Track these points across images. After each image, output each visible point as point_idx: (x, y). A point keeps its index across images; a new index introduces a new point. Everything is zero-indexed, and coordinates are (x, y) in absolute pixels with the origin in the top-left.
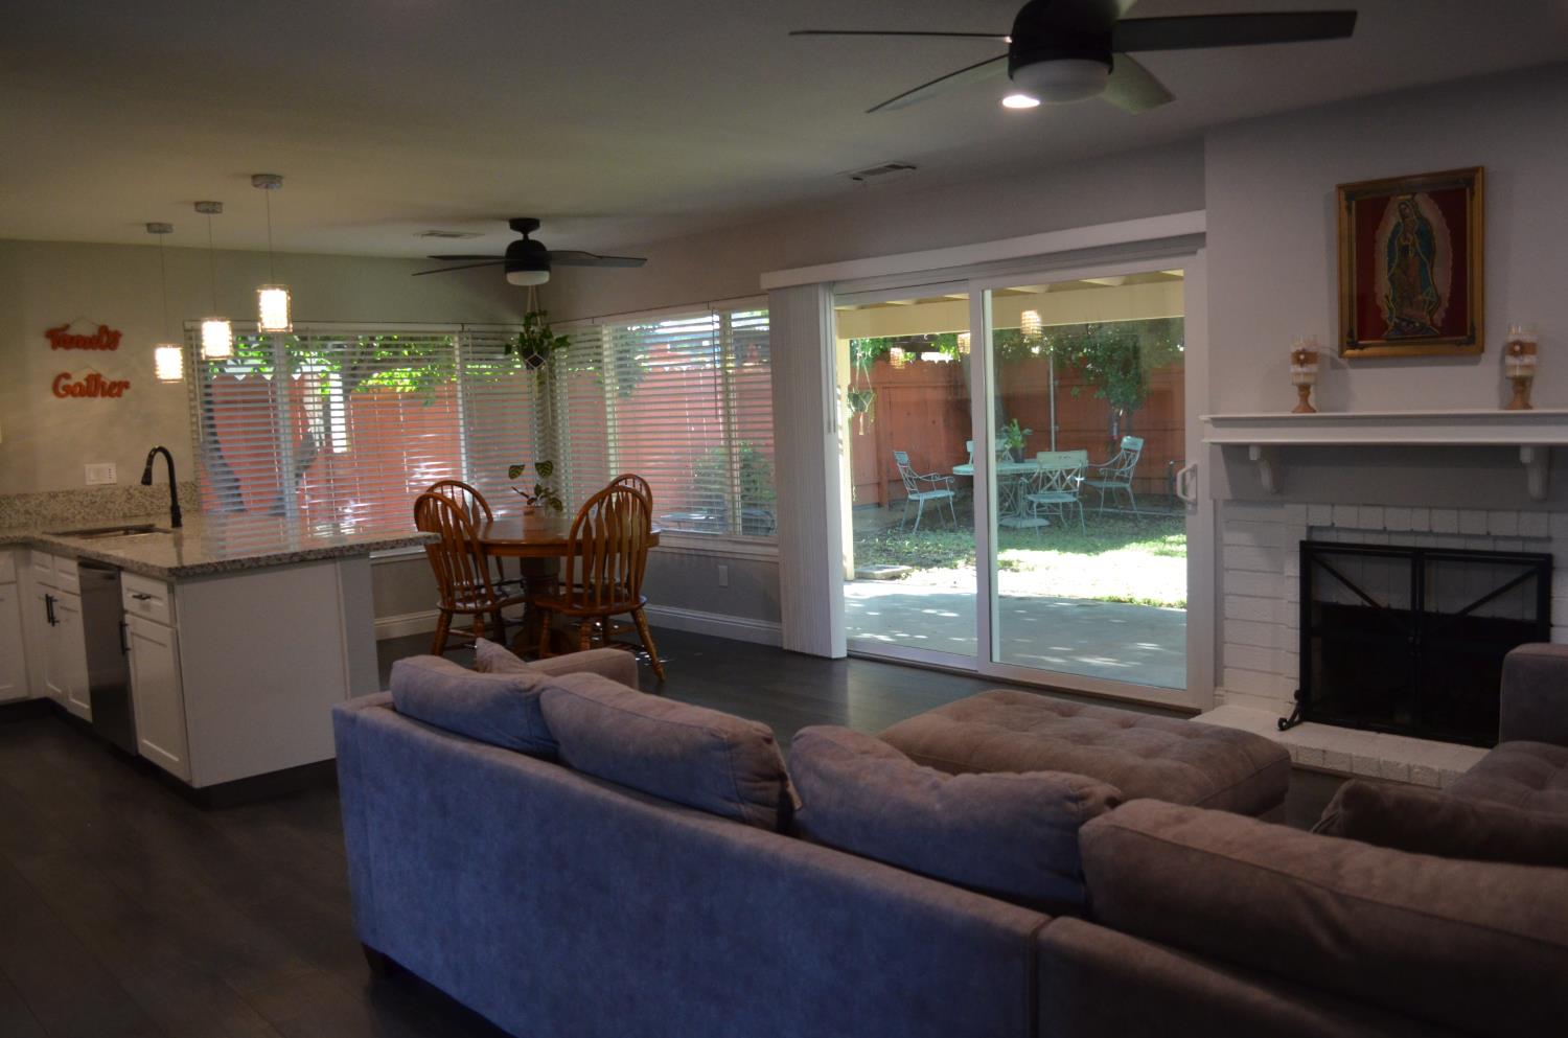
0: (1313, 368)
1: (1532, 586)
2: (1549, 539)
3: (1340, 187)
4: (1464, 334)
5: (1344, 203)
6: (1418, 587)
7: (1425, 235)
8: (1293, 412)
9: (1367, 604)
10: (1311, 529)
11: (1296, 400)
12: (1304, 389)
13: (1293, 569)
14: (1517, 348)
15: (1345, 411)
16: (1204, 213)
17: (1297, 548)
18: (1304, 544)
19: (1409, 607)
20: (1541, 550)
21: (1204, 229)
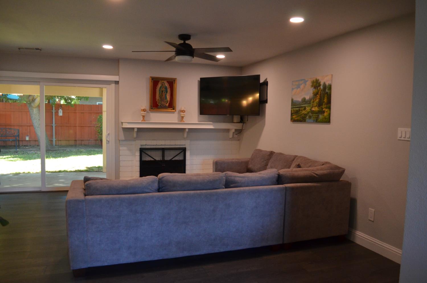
0: (145, 113)
1: (182, 154)
2: (185, 145)
3: (151, 77)
4: (172, 108)
5: (151, 80)
6: (163, 156)
7: (166, 88)
8: (142, 121)
9: (152, 159)
10: (141, 145)
11: (142, 119)
12: (144, 116)
13: (138, 154)
14: (184, 111)
15: (149, 121)
16: (118, 77)
17: (139, 149)
18: (140, 148)
19: (162, 160)
20: (184, 147)
21: (118, 80)
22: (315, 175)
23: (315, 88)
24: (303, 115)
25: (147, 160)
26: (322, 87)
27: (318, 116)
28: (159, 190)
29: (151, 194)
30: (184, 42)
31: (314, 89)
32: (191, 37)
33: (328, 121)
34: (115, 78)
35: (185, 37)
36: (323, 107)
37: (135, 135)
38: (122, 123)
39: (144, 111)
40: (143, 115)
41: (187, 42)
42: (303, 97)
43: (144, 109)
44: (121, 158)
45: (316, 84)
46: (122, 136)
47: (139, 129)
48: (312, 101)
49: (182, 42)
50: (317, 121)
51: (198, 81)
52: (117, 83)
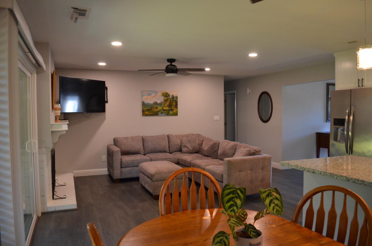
23: (165, 96)
24: (156, 112)
26: (171, 97)
27: (169, 112)
30: (171, 64)
31: (164, 98)
33: (176, 114)
35: (171, 61)
36: (173, 107)
42: (154, 101)
45: (166, 95)
48: (163, 104)
50: (168, 114)
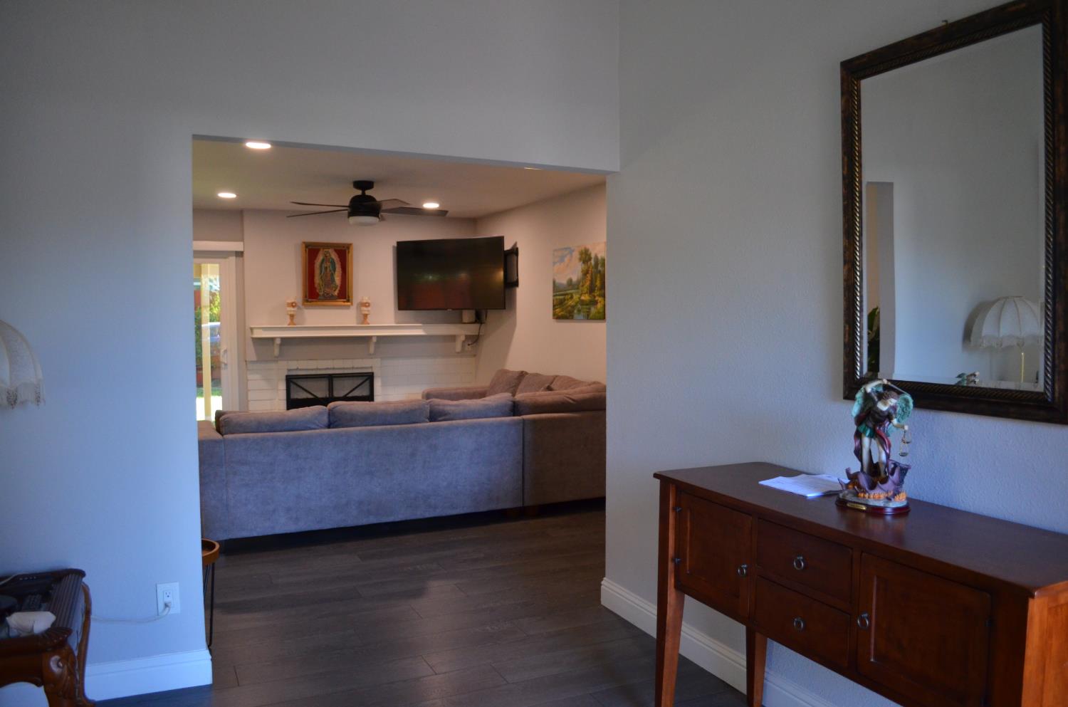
0: (295, 309)
1: (367, 383)
2: (371, 367)
3: (304, 243)
4: (345, 298)
5: (304, 249)
6: (331, 389)
7: (333, 263)
9: (310, 396)
10: (289, 370)
12: (292, 316)
13: (282, 386)
15: (304, 325)
16: (242, 243)
17: (284, 378)
18: (287, 376)
19: (328, 396)
20: (370, 371)
21: (241, 249)
22: (570, 401)
23: (584, 263)
24: (570, 308)
25: (299, 397)
26: (593, 262)
27: (590, 309)
28: (329, 426)
29: (317, 431)
30: (363, 193)
31: (583, 265)
32: (375, 185)
33: (602, 317)
34: (237, 246)
35: (364, 185)
36: (596, 294)
37: (277, 351)
38: (252, 329)
39: (293, 307)
40: (290, 313)
41: (368, 193)
42: (568, 277)
43: (292, 303)
44: (251, 396)
45: (585, 256)
46: (251, 354)
47: (283, 339)
48: (581, 284)
49: (359, 192)
50: (589, 318)
51: (394, 247)
52: (240, 254)
